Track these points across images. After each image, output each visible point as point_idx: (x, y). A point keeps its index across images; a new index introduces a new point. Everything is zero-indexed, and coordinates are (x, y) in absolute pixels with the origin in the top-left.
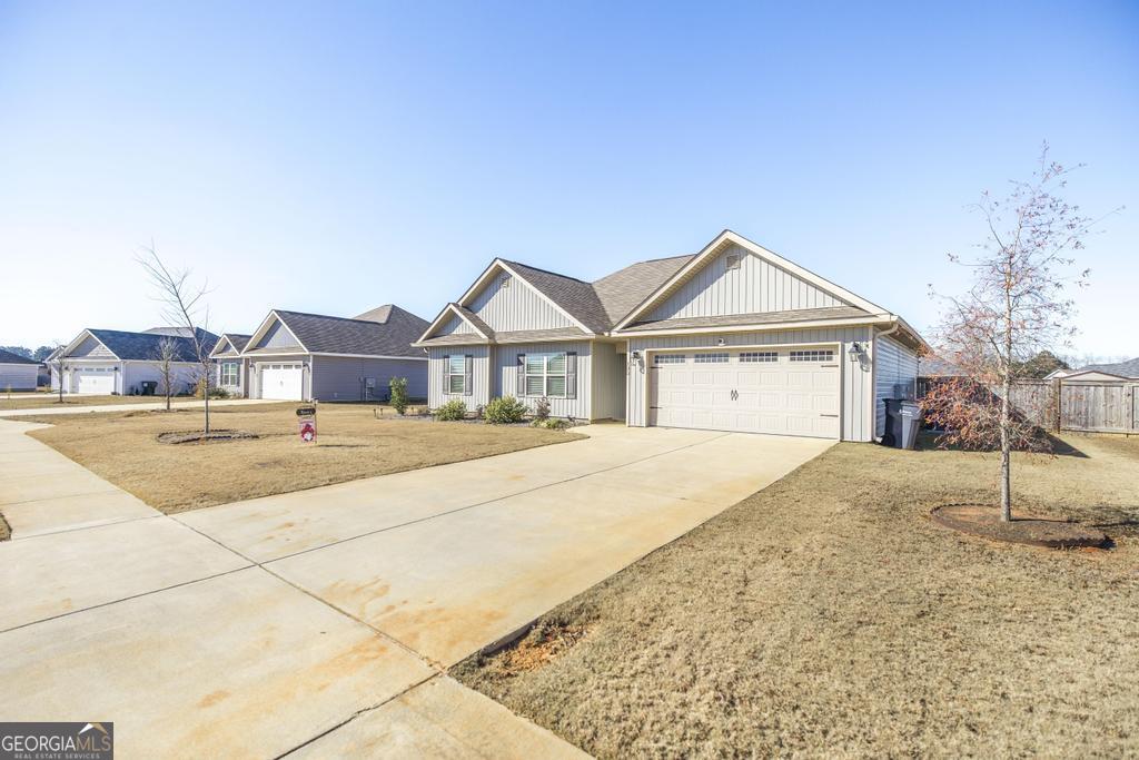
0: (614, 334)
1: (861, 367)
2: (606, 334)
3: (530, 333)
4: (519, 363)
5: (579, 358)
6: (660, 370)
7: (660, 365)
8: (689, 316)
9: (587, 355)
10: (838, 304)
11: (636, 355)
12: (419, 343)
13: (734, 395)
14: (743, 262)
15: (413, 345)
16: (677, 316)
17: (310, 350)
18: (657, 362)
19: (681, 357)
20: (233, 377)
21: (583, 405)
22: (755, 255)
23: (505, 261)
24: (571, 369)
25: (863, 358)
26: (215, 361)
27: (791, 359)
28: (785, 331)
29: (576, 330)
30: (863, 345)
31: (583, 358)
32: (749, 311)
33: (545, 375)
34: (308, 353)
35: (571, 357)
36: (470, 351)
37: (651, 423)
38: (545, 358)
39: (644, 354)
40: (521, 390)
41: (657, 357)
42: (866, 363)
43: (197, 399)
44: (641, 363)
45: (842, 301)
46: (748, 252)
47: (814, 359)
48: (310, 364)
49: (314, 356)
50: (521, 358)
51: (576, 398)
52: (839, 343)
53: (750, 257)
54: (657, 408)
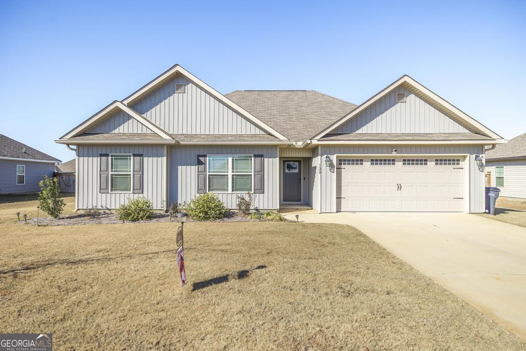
0: (314, 142)
2: (309, 141)
4: (200, 163)
5: (266, 160)
6: (343, 170)
7: (343, 166)
8: (369, 131)
11: (328, 158)
13: (399, 187)
14: (408, 98)
16: (359, 131)
18: (340, 164)
19: (360, 161)
21: (270, 199)
22: (416, 95)
24: (258, 170)
27: (436, 164)
30: (481, 156)
31: (272, 159)
33: (230, 174)
35: (259, 159)
37: (337, 209)
38: (230, 159)
39: (334, 158)
41: (342, 160)
42: (482, 167)
44: (331, 165)
47: (449, 164)
50: (202, 159)
52: (469, 155)
53: (412, 96)
54: (341, 198)
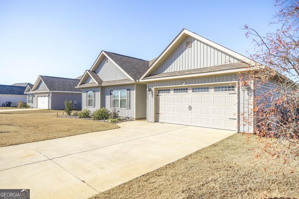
0: (141, 81)
1: (248, 94)
2: (137, 81)
3: (114, 81)
4: (111, 94)
5: (131, 91)
6: (160, 96)
7: (160, 94)
8: (171, 71)
9: (133, 90)
10: (236, 61)
11: (150, 90)
12: (78, 86)
13: (190, 108)
14: (193, 44)
15: (76, 87)
16: (166, 71)
17: (50, 90)
18: (159, 93)
19: (168, 90)
20: (31, 100)
21: (132, 112)
22: (198, 40)
23: (105, 52)
24: (128, 97)
25: (249, 89)
26: (26, 94)
27: (215, 91)
28: (211, 76)
29: (129, 80)
30: (249, 82)
31: (133, 91)
32: (196, 68)
33: (119, 99)
34: (49, 91)
35: (128, 91)
36: (94, 89)
37: (157, 120)
38: (120, 92)
39: (153, 89)
40: (111, 105)
41: (159, 90)
42: (251, 92)
43: (18, 108)
44: (152, 93)
45: (238, 60)
46: (195, 39)
47: (226, 90)
48: (51, 95)
49: (52, 92)
50: (111, 92)
51: (130, 109)
52: (237, 82)
53: (196, 41)
54: (159, 114)
